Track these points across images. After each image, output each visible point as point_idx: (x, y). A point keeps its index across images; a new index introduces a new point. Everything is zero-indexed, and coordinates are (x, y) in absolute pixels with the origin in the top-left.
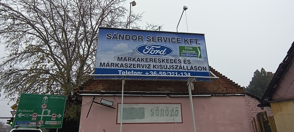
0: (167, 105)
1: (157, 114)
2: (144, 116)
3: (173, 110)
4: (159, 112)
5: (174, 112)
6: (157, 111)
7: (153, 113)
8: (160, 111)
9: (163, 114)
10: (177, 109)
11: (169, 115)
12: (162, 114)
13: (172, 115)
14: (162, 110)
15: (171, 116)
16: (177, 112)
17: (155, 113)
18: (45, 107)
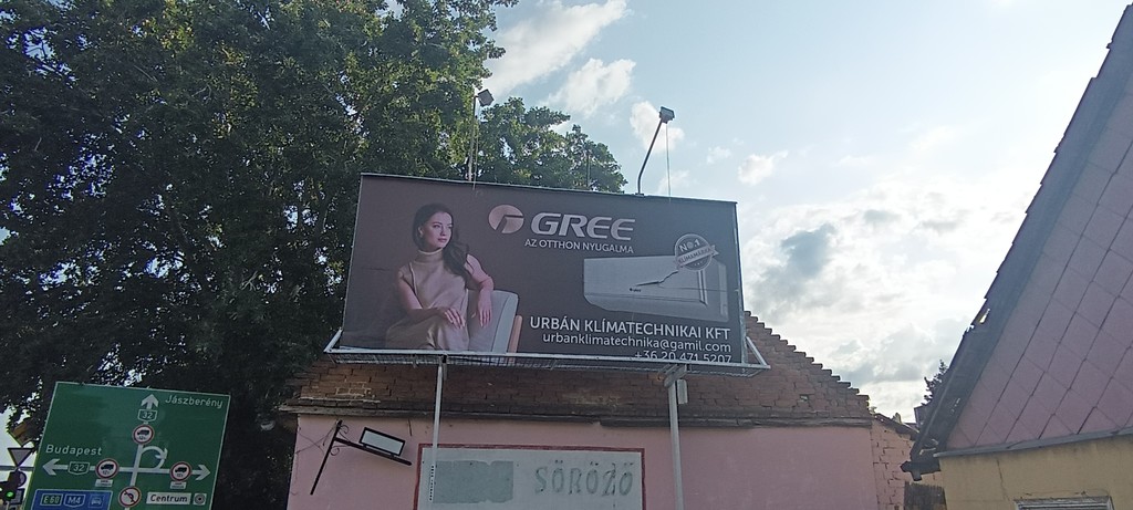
0: (595, 456)
1: (558, 485)
2: (511, 493)
3: (614, 472)
4: (563, 480)
5: (617, 479)
7: (544, 482)
8: (567, 474)
9: (579, 486)
10: (629, 469)
13: (610, 490)
14: (576, 473)
16: (627, 480)
18: (149, 436)
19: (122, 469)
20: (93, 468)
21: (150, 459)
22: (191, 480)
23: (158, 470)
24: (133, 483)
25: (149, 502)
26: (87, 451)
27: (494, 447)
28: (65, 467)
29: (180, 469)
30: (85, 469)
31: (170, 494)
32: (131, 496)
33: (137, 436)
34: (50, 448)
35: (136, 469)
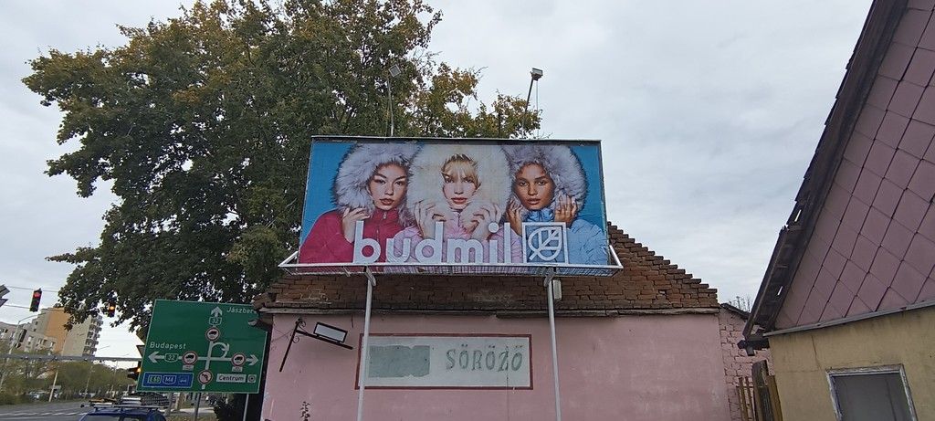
0: (492, 341)
1: (464, 364)
2: (428, 369)
3: (507, 352)
4: (467, 359)
5: (510, 358)
6: (464, 356)
7: (453, 361)
8: (471, 355)
9: (480, 364)
10: (519, 351)
11: (497, 366)
12: (477, 365)
13: (504, 367)
14: (478, 354)
15: (501, 369)
16: (517, 359)
17: (457, 362)
18: (216, 335)
19: (199, 358)
20: (180, 358)
21: (218, 351)
22: (246, 365)
23: (223, 358)
24: (207, 368)
25: (218, 380)
26: (176, 346)
27: (415, 335)
28: (163, 357)
29: (238, 358)
30: (175, 359)
31: (233, 375)
32: (206, 376)
33: (209, 336)
34: (152, 345)
35: (209, 359)
